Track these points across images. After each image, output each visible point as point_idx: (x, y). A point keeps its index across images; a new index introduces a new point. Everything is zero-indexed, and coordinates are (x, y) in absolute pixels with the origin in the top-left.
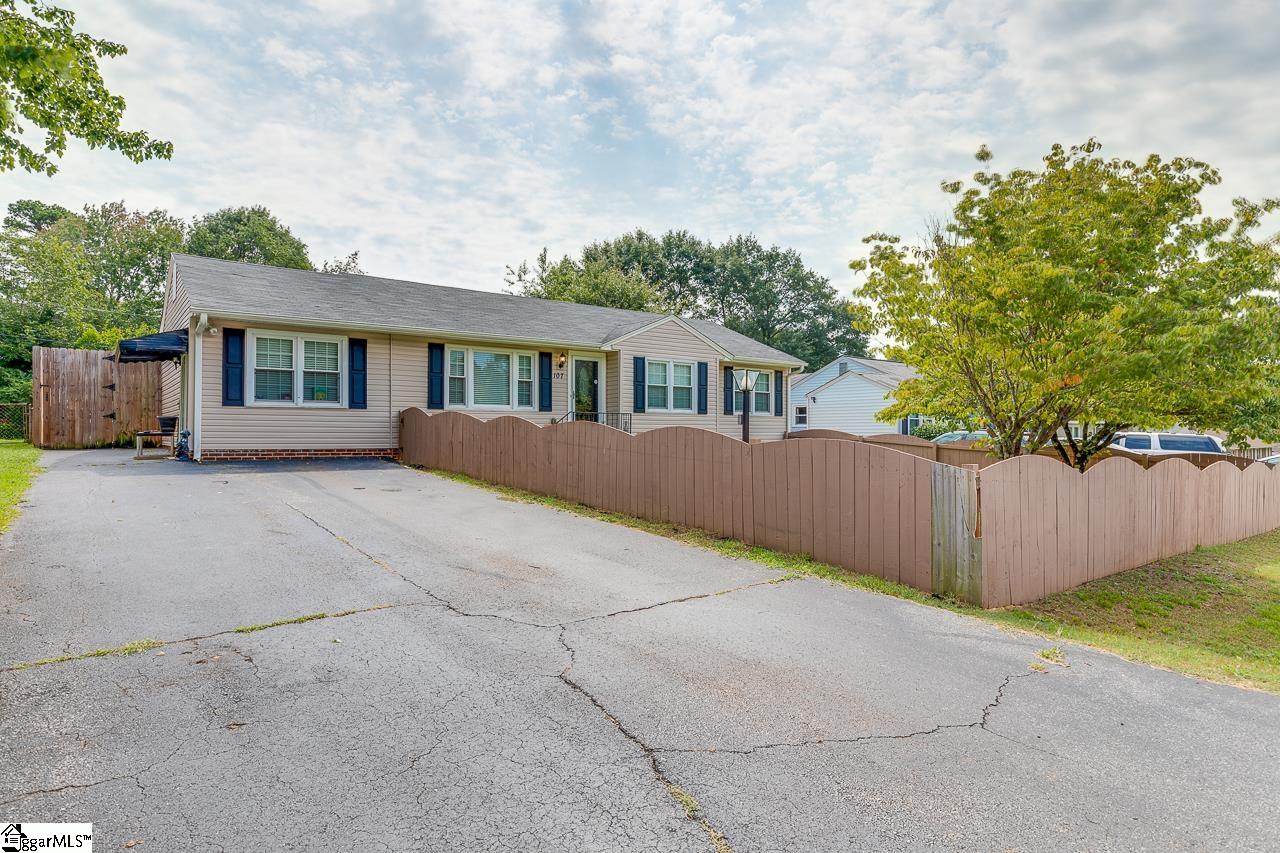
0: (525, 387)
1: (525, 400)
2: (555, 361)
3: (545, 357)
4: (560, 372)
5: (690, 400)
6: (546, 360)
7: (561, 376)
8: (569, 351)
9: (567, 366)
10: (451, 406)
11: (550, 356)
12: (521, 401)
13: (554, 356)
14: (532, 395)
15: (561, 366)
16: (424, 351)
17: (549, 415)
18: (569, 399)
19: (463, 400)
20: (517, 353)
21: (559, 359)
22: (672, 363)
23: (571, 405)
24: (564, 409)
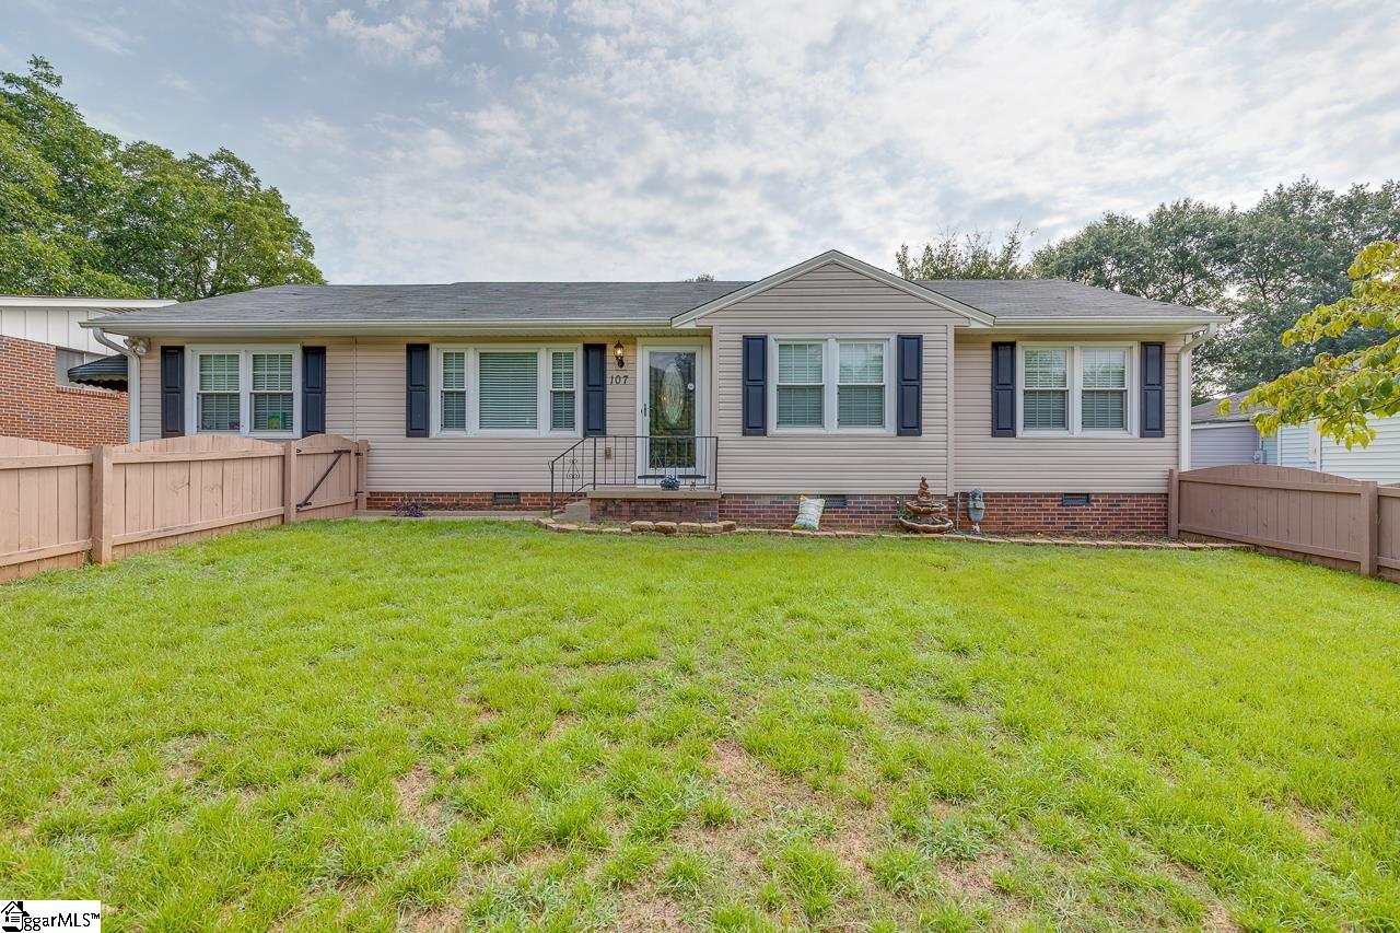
0: (561, 399)
1: (561, 419)
2: (611, 355)
3: (595, 351)
4: (622, 374)
5: (881, 410)
6: (594, 355)
7: (623, 380)
8: (638, 339)
9: (635, 364)
10: (443, 433)
11: (602, 348)
12: (557, 423)
13: (610, 348)
14: (573, 413)
15: (621, 363)
16: (401, 357)
17: (601, 443)
18: (639, 416)
19: (461, 425)
20: (547, 349)
21: (619, 352)
22: (832, 342)
23: (642, 425)
24: (628, 432)
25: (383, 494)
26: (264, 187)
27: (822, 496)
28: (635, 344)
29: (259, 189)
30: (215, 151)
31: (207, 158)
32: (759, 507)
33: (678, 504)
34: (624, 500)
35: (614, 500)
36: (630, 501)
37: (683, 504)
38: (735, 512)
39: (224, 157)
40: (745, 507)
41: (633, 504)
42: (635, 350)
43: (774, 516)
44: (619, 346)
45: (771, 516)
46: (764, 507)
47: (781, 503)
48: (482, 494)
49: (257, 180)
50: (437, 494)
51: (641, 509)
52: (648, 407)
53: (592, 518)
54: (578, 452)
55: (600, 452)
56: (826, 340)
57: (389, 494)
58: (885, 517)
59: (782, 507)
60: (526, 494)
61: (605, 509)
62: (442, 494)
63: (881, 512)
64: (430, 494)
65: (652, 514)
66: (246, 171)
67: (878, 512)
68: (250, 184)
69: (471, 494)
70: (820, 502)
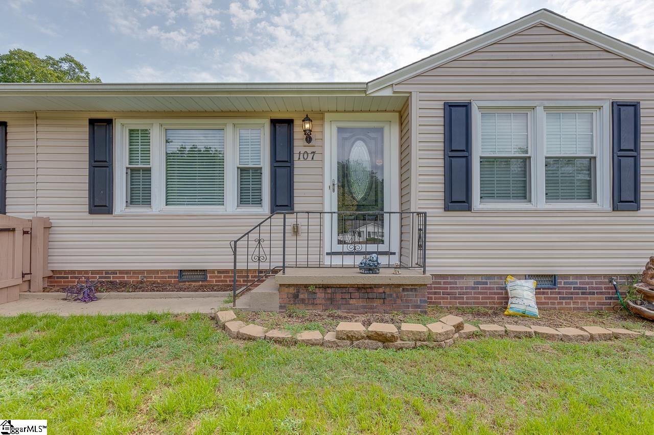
0: (248, 174)
1: (248, 196)
2: (299, 130)
3: (282, 126)
4: (309, 150)
5: (589, 183)
6: (282, 129)
7: (310, 156)
8: (326, 115)
9: (322, 139)
10: (127, 210)
11: (290, 122)
12: (244, 199)
13: (297, 123)
14: (260, 189)
15: (309, 139)
16: (84, 132)
17: (291, 220)
18: (327, 192)
19: (147, 201)
20: (234, 125)
21: (307, 126)
22: (540, 111)
23: (330, 201)
24: (316, 208)
25: (65, 272)
26: (92, 77)
27: (531, 277)
28: (323, 119)
29: (89, 78)
30: (63, 56)
31: (58, 60)
32: (462, 288)
33: (381, 290)
34: (317, 286)
35: (306, 286)
36: (325, 287)
37: (387, 290)
38: (435, 293)
39: (68, 59)
40: (447, 288)
41: (329, 291)
42: (322, 125)
43: (478, 298)
44: (307, 119)
45: (475, 298)
46: (467, 288)
47: (486, 283)
48: (167, 271)
49: (87, 73)
50: (121, 272)
51: (338, 296)
52: (336, 182)
53: (281, 307)
54: (265, 228)
55: (289, 229)
56: (533, 108)
57: (73, 272)
58: (598, 299)
59: (486, 288)
60: (213, 271)
61: (296, 296)
62: (127, 272)
63: (593, 293)
64: (114, 272)
65: (352, 301)
66: (81, 68)
67: (590, 293)
68: (83, 75)
69: (157, 272)
70: (531, 284)
